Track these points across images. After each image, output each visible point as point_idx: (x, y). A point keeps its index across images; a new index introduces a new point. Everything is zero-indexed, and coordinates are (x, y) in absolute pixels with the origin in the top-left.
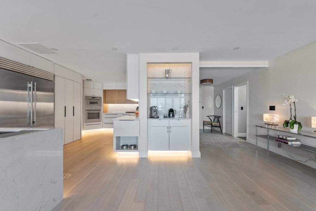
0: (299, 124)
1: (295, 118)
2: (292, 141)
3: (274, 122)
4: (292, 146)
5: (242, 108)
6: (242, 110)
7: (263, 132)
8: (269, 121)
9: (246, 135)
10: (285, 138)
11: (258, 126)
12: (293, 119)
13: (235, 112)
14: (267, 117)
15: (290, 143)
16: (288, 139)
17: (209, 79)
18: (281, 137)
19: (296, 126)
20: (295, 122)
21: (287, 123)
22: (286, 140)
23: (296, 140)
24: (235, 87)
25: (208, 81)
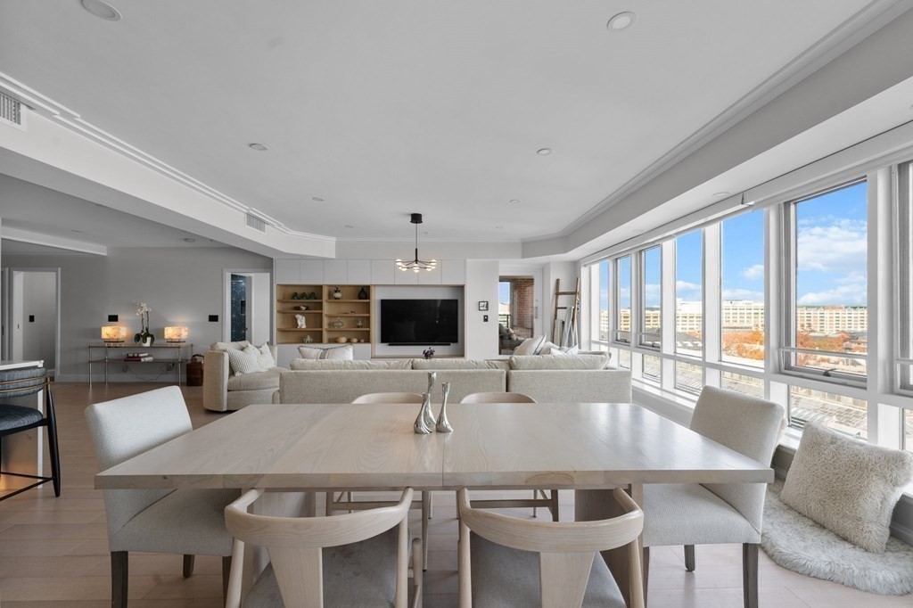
0: (152, 336)
1: (147, 329)
2: (144, 357)
3: (121, 337)
4: (145, 362)
7: (96, 355)
8: (112, 336)
9: (54, 373)
10: (136, 355)
11: (93, 347)
12: (145, 331)
14: (108, 331)
15: (142, 360)
16: (141, 355)
18: (131, 355)
19: (149, 339)
20: (148, 335)
21: (138, 337)
22: (138, 357)
23: (148, 356)
24: (15, 272)
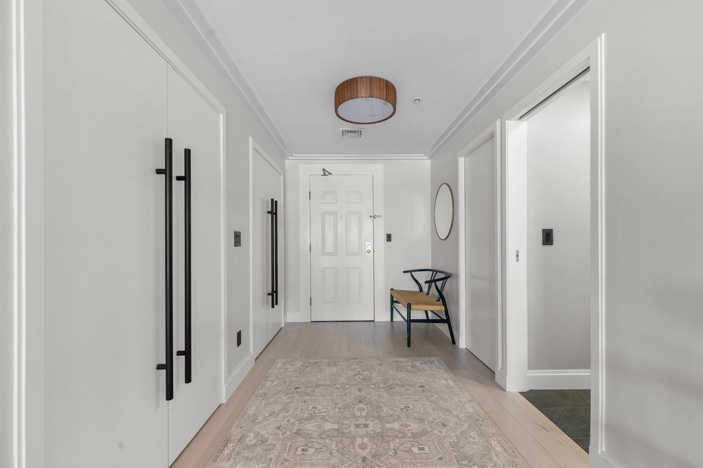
5: (548, 237)
6: (548, 247)
13: (511, 255)
17: (371, 79)
25: (363, 89)
